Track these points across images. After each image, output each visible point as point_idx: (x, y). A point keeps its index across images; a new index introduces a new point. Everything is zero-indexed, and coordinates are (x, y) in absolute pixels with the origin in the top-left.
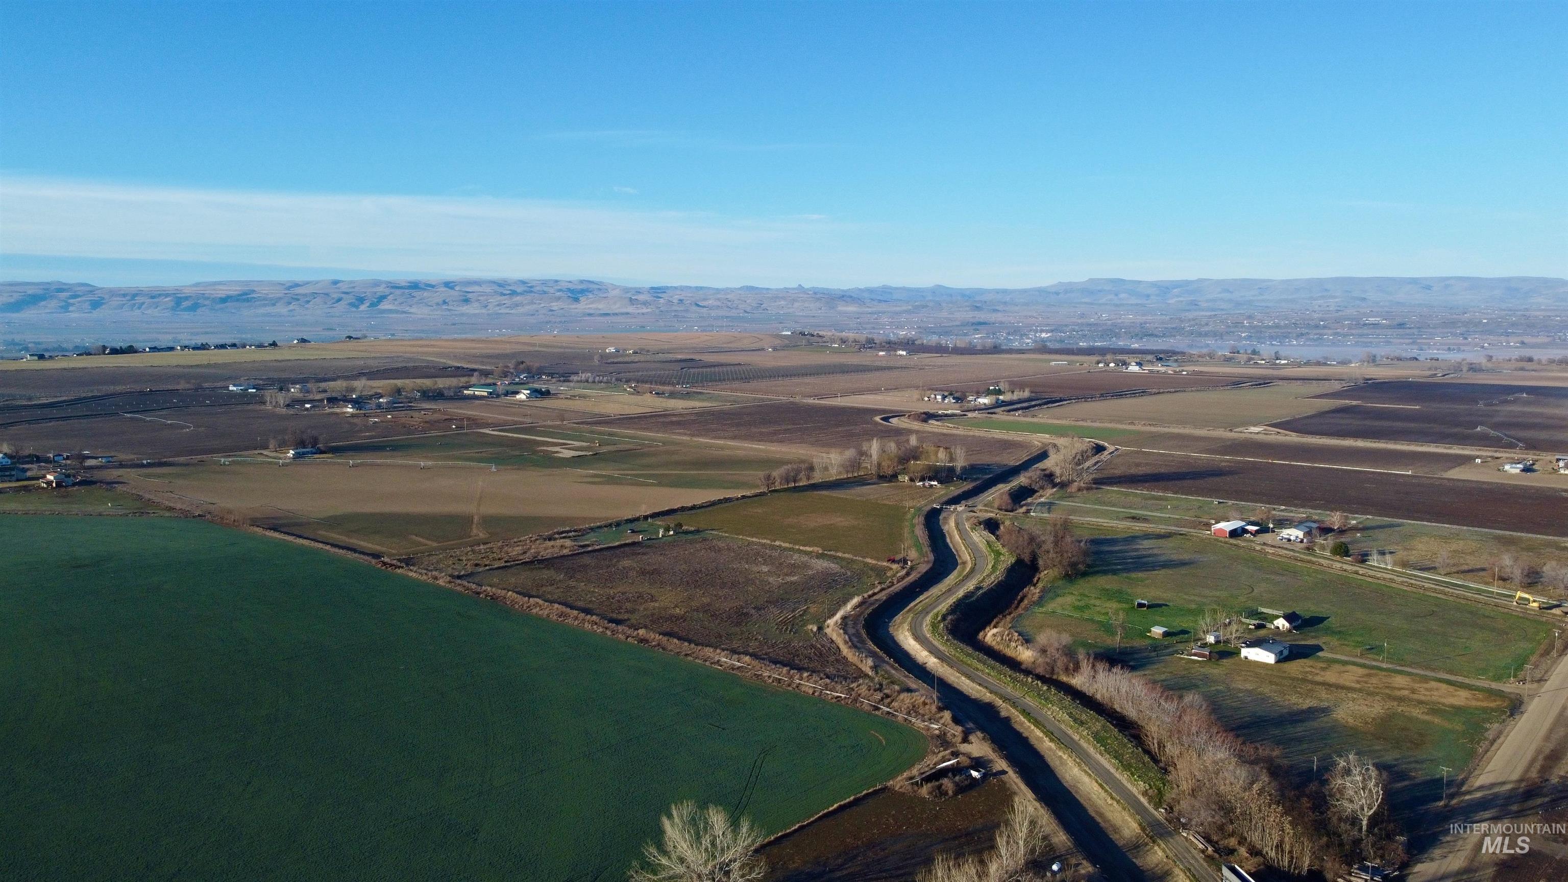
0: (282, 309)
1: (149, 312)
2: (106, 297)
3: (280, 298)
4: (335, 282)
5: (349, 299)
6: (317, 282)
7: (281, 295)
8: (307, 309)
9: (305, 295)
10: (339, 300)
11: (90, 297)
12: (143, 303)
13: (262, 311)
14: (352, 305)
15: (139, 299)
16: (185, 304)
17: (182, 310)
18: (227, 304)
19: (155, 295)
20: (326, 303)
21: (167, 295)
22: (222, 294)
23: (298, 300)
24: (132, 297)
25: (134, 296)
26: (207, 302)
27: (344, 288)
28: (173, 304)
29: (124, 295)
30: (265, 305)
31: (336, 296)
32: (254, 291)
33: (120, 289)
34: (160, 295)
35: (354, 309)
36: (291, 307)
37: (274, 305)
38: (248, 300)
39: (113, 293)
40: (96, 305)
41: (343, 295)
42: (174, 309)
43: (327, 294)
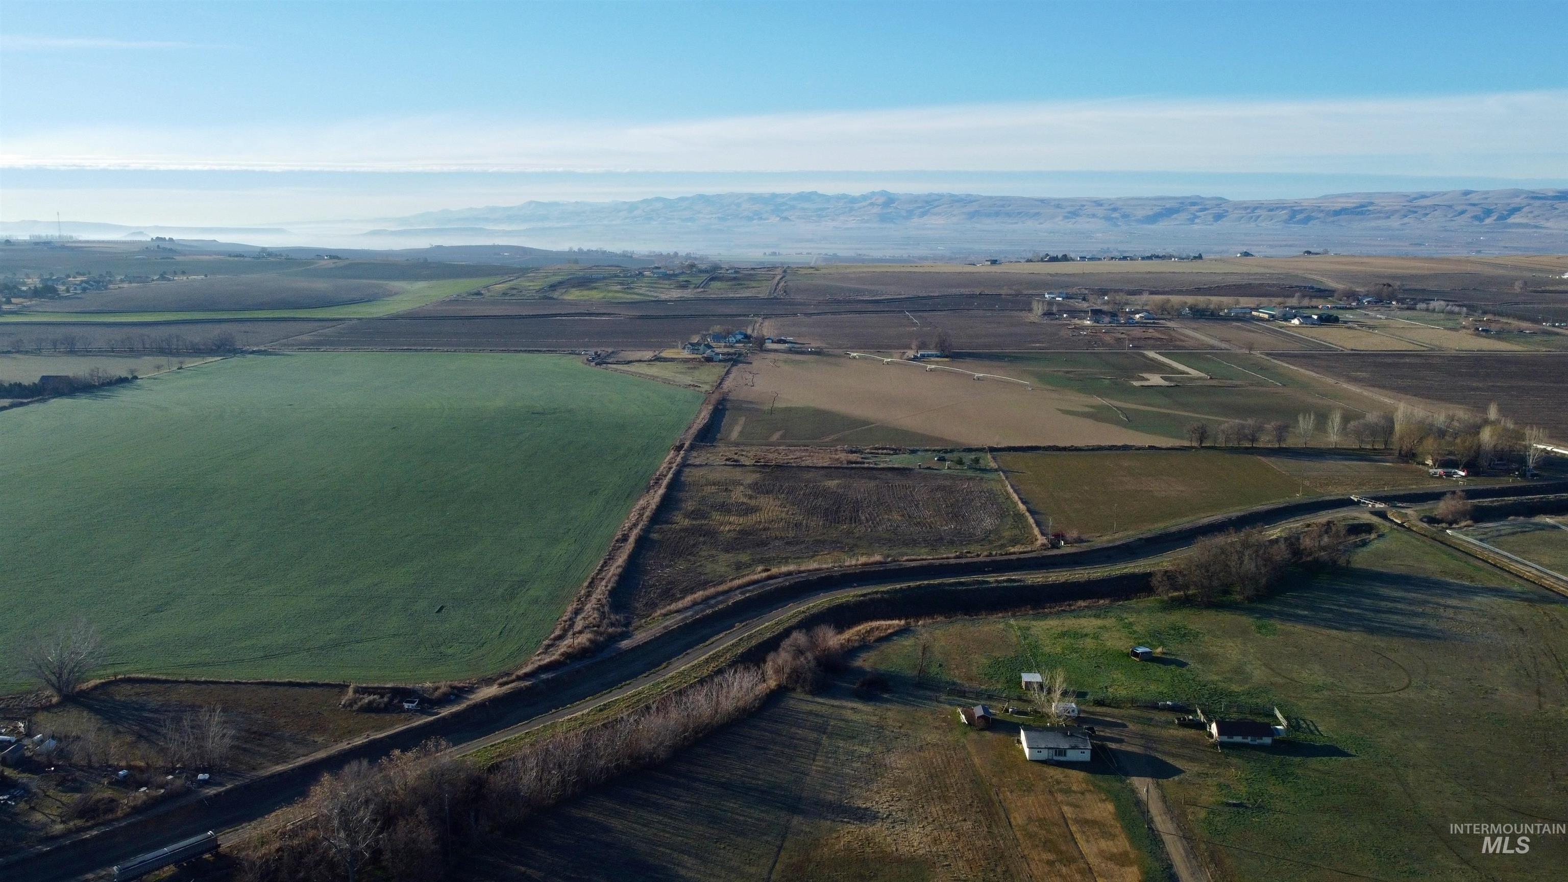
0: (1395, 222)
1: (1263, 224)
2: (1230, 210)
3: (1396, 211)
4: (1467, 193)
5: (1477, 211)
6: (1445, 194)
7: (1397, 208)
8: (1423, 222)
9: (1425, 207)
10: (1462, 212)
11: (1216, 211)
12: (1259, 217)
13: (1373, 224)
14: (1476, 218)
15: (1258, 212)
16: (1299, 217)
17: (1295, 223)
18: (1340, 217)
19: (1273, 208)
20: (1446, 216)
21: (1284, 208)
22: (1338, 206)
23: (1416, 212)
24: (1252, 210)
25: (1256, 208)
26: (1321, 215)
27: (1474, 199)
28: (1286, 217)
29: (1246, 208)
30: (1378, 218)
31: (1459, 208)
32: (1372, 204)
33: (1244, 202)
34: (1277, 208)
35: (1477, 223)
36: (1406, 220)
37: (1388, 217)
38: (1362, 213)
39: (1238, 206)
40: (1218, 217)
41: (1469, 208)
42: (1287, 222)
43: (1450, 207)
